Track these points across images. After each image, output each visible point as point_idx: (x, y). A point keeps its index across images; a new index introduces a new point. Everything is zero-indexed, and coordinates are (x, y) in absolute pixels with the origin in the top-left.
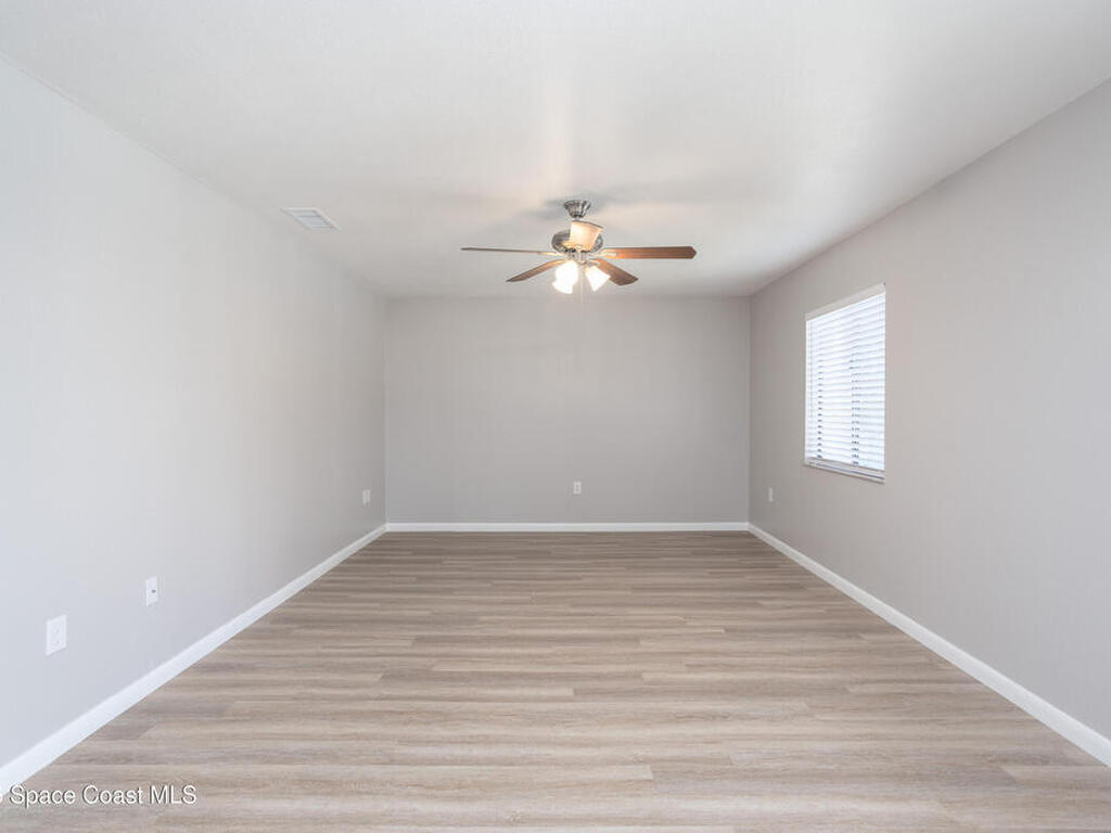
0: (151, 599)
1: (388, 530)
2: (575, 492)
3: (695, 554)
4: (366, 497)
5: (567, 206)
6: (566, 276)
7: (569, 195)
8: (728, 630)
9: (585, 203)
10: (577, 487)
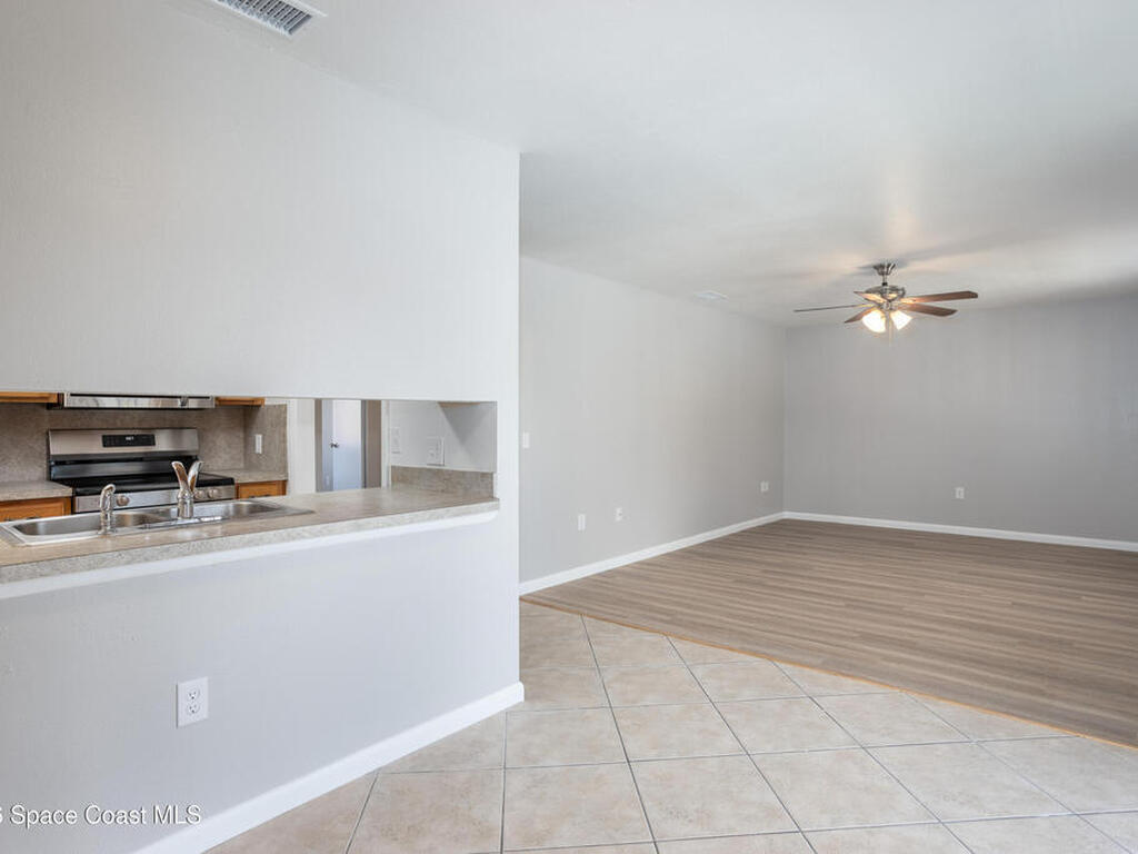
0: (618, 519)
1: (786, 517)
2: (958, 496)
3: (1068, 562)
4: (764, 487)
5: (875, 267)
6: (874, 322)
7: (877, 262)
8: (1014, 604)
9: (889, 265)
10: (960, 493)
